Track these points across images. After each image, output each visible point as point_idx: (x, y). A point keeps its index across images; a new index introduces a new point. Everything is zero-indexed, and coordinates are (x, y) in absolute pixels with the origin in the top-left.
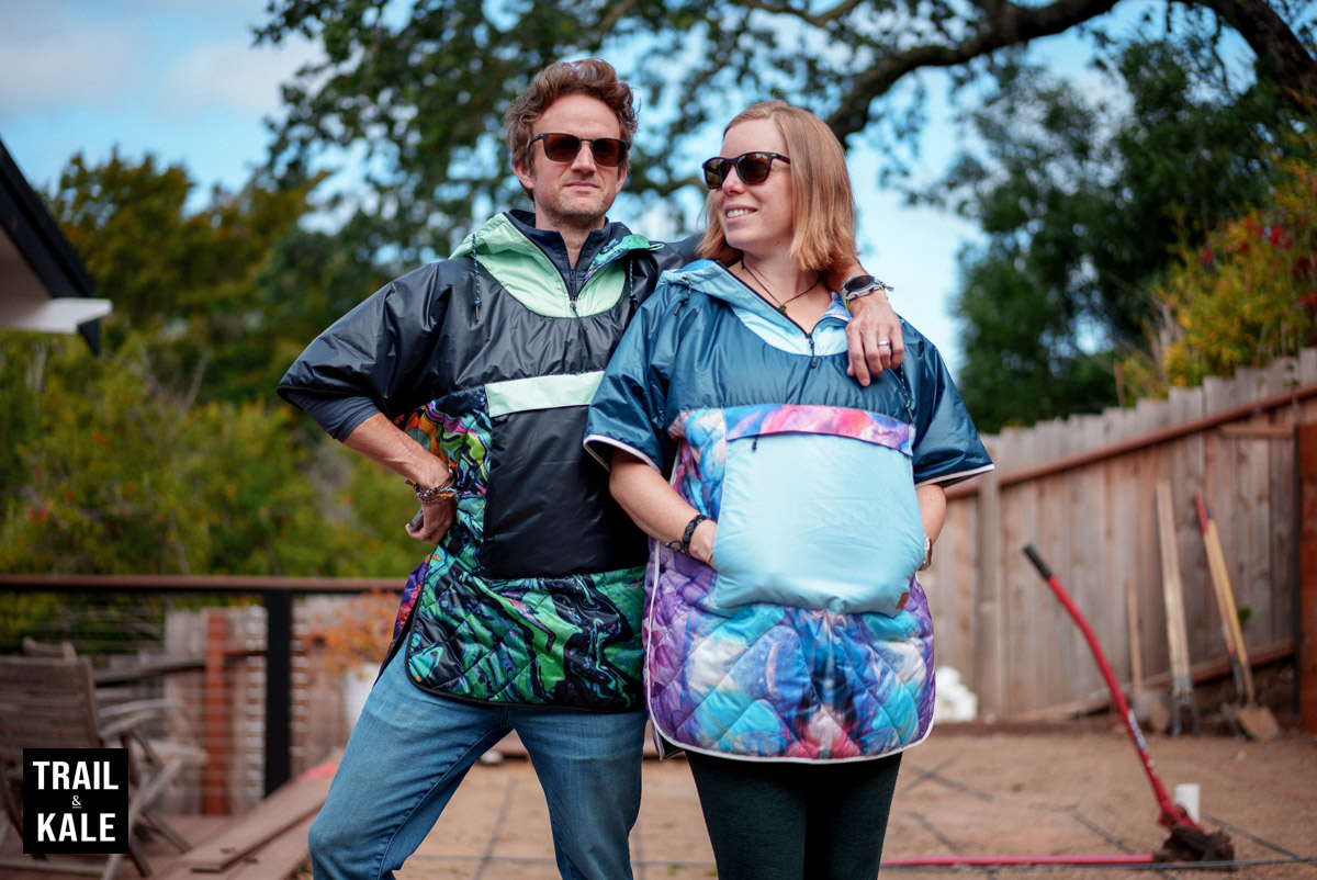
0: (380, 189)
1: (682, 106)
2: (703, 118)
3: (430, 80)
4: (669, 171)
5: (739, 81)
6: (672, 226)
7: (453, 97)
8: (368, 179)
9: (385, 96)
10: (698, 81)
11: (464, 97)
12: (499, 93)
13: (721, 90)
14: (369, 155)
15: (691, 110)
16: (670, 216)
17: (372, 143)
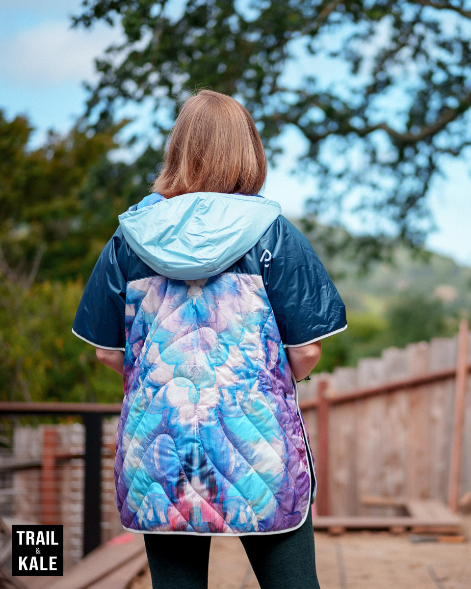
0: (164, 132)
1: (375, 74)
2: (388, 82)
3: (198, 55)
4: (366, 120)
5: (414, 57)
6: (368, 158)
7: (214, 67)
8: (155, 125)
9: (166, 66)
10: (386, 57)
11: (222, 68)
12: (247, 65)
13: (401, 63)
14: (156, 108)
15: (381, 77)
16: (366, 151)
17: (158, 100)
